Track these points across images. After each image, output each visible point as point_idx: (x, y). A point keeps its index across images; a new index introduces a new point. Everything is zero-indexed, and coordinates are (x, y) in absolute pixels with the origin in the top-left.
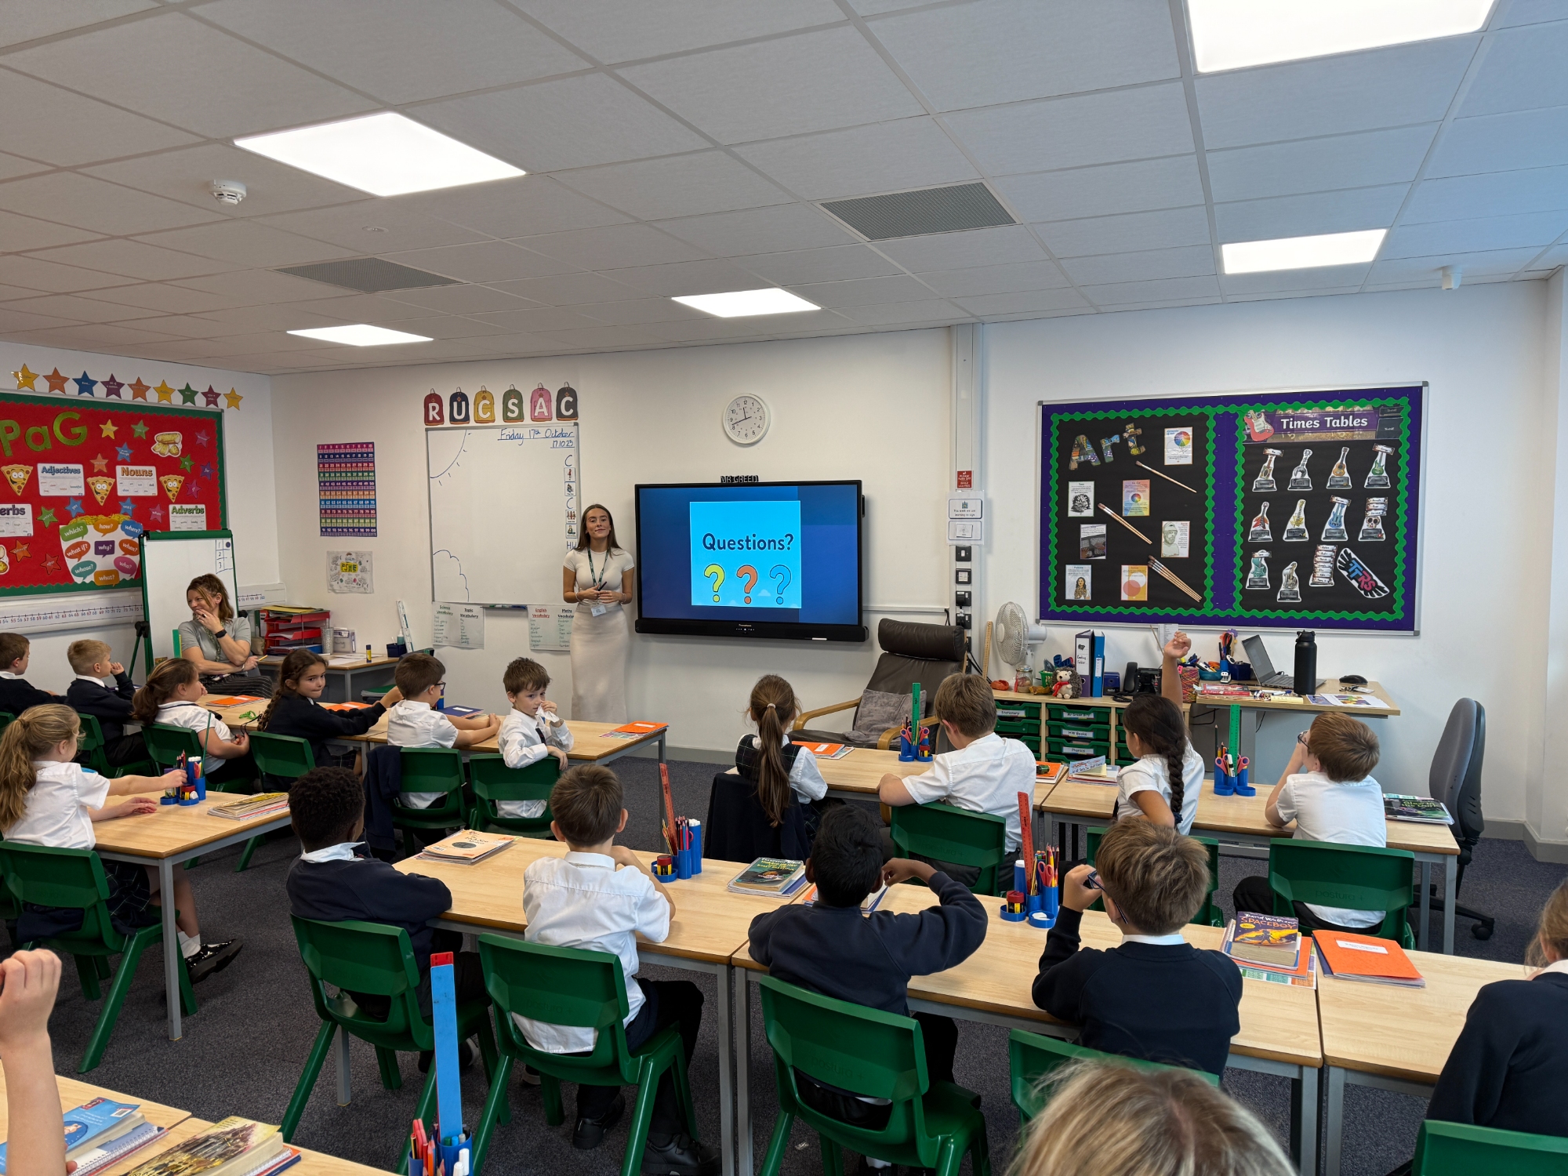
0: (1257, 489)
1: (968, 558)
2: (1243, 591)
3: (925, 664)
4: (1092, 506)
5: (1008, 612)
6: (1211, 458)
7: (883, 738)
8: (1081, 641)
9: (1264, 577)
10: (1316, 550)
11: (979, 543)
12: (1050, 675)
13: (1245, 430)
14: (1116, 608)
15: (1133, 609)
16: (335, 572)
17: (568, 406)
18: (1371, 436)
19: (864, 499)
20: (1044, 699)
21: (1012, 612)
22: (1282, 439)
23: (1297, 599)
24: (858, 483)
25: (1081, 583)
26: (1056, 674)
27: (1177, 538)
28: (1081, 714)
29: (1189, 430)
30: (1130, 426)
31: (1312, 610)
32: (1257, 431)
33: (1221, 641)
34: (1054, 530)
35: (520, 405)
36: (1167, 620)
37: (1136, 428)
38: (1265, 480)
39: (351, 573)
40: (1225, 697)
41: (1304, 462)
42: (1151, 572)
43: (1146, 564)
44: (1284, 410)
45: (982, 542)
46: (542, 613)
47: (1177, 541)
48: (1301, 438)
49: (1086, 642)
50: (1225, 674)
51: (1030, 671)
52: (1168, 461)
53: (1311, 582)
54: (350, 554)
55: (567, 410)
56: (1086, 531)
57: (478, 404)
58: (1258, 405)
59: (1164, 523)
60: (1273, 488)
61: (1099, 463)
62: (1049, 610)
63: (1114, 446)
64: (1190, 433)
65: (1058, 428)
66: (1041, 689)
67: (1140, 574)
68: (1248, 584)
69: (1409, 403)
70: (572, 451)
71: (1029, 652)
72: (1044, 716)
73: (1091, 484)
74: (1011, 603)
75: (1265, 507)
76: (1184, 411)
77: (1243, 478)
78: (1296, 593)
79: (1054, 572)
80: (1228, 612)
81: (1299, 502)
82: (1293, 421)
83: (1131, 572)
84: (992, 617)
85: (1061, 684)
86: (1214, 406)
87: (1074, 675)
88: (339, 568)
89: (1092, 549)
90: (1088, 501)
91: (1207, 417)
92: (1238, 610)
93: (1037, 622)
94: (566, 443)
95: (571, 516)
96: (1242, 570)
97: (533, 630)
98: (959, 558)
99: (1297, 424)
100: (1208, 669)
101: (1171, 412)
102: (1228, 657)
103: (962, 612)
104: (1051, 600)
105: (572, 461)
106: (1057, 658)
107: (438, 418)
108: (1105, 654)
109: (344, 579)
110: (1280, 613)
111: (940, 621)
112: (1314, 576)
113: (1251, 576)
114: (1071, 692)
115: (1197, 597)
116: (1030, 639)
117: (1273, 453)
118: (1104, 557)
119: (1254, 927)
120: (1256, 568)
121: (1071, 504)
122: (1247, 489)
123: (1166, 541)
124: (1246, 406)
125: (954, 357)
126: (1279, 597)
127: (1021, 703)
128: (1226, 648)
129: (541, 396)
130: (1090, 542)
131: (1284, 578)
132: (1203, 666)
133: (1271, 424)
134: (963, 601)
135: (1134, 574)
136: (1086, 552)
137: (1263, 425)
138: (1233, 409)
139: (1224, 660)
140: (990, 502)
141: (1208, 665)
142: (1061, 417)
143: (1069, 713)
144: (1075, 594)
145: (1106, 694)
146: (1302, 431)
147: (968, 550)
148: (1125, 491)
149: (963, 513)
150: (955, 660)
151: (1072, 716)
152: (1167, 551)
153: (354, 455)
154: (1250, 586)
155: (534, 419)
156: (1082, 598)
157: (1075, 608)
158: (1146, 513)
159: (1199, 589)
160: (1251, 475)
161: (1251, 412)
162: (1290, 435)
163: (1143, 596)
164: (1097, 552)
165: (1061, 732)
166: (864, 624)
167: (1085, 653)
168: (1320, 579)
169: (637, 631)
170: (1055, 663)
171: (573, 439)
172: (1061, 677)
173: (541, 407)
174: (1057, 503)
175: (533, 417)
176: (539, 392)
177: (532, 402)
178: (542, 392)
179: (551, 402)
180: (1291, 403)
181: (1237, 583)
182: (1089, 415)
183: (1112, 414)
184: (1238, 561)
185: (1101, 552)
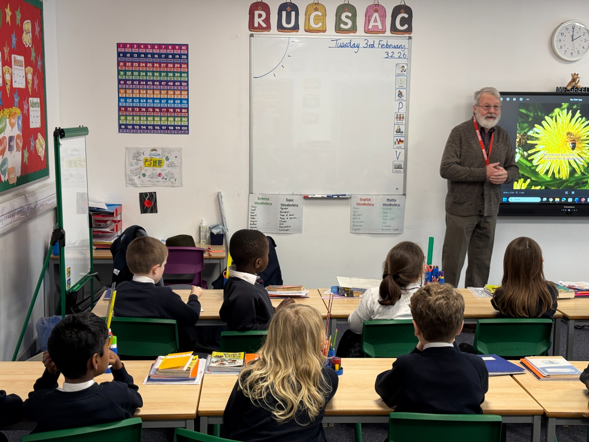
16: (136, 167)
17: (403, 21)
35: (353, 18)
39: (155, 168)
46: (366, 202)
54: (155, 150)
55: (402, 24)
57: (310, 15)
88: (141, 163)
95: (400, 118)
97: (355, 216)
107: (264, 25)
109: (147, 174)
129: (376, 11)
153: (163, 56)
155: (367, 31)
173: (375, 21)
175: (366, 30)
176: (375, 8)
177: (366, 16)
178: (377, 7)
179: (386, 17)
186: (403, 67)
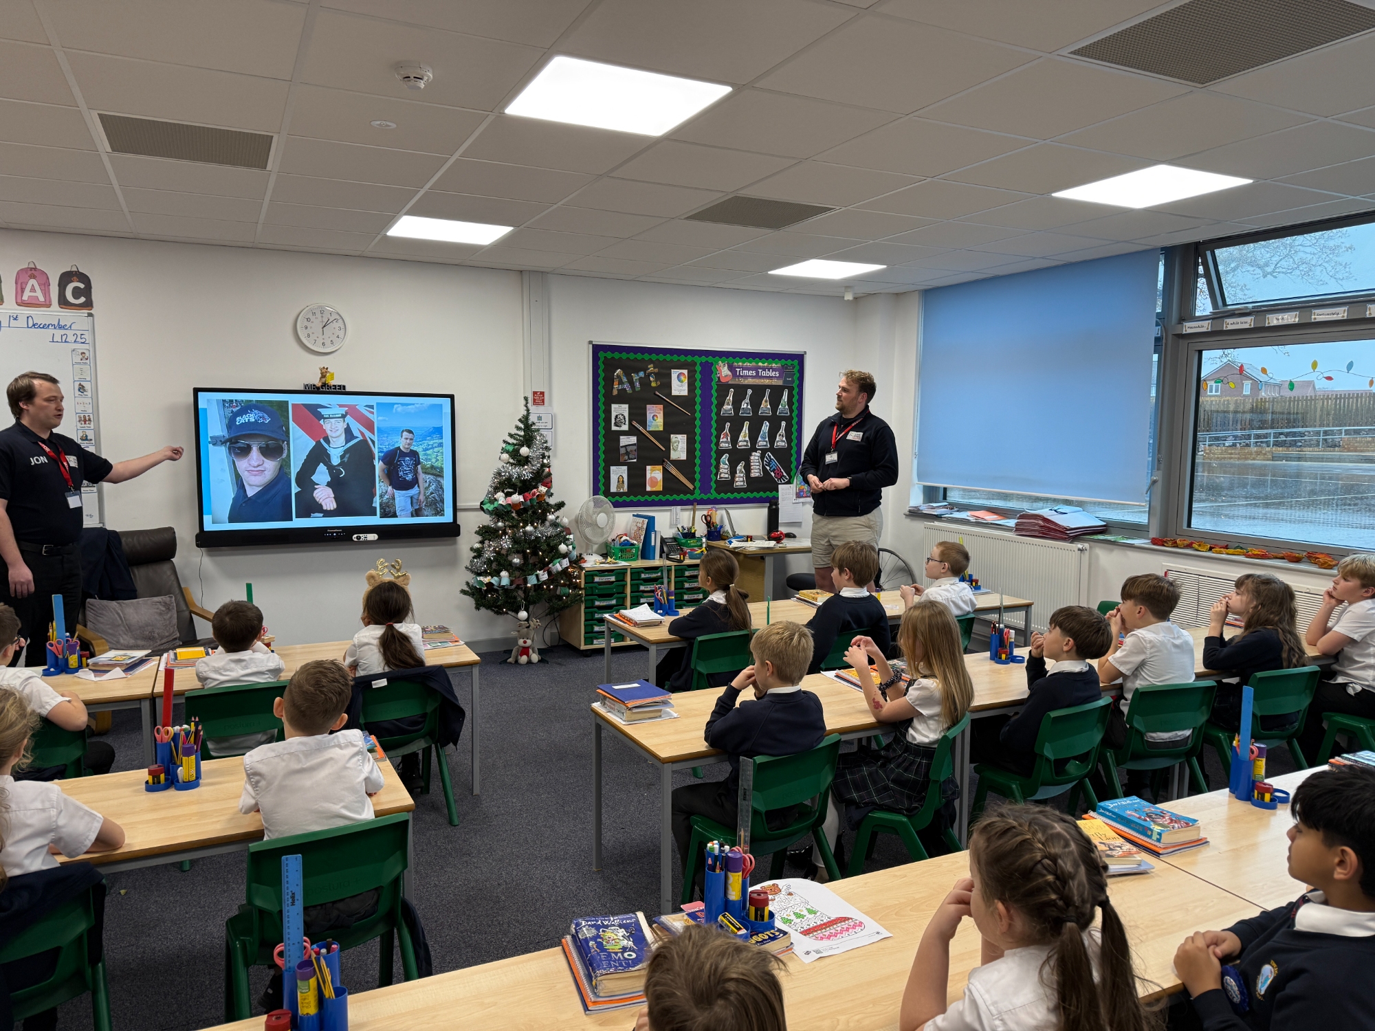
0: (723, 413)
2: (716, 482)
4: (627, 423)
6: (698, 392)
9: (727, 472)
10: (753, 454)
13: (717, 374)
14: (643, 496)
15: (654, 497)
17: (77, 293)
18: (780, 383)
22: (736, 381)
23: (744, 485)
24: (451, 397)
25: (621, 480)
27: (679, 447)
29: (685, 372)
30: (652, 365)
31: (752, 493)
32: (723, 375)
34: (602, 440)
36: (674, 504)
37: (654, 368)
38: (728, 407)
41: (748, 397)
42: (664, 468)
43: (662, 465)
44: (738, 363)
47: (679, 449)
48: (746, 382)
52: (674, 393)
53: (750, 474)
55: (76, 297)
56: (624, 441)
58: (724, 358)
59: (672, 436)
60: (732, 413)
61: (631, 391)
63: (641, 379)
64: (686, 374)
65: (603, 363)
67: (657, 471)
68: (719, 477)
69: (799, 364)
70: (84, 346)
73: (626, 406)
75: (728, 425)
77: (716, 406)
78: (744, 481)
79: (602, 472)
80: (709, 496)
81: (745, 423)
82: (742, 370)
83: (652, 471)
86: (700, 356)
89: (627, 453)
90: (625, 418)
91: (696, 364)
92: (713, 495)
96: (715, 467)
99: (744, 372)
104: (601, 493)
110: (736, 495)
112: (752, 471)
113: (720, 471)
115: (691, 487)
117: (732, 390)
118: (635, 460)
120: (723, 467)
121: (613, 421)
122: (718, 414)
123: (673, 448)
124: (717, 358)
125: (526, 297)
126: (735, 484)
129: (33, 277)
130: (626, 449)
131: (737, 472)
133: (730, 371)
135: (654, 472)
136: (624, 456)
137: (726, 372)
138: (710, 359)
142: (605, 355)
144: (617, 488)
146: (746, 377)
148: (648, 412)
149: (539, 424)
152: (674, 455)
155: (21, 303)
156: (622, 491)
158: (661, 429)
159: (692, 481)
160: (720, 405)
161: (721, 362)
162: (740, 380)
163: (659, 488)
164: (630, 456)
168: (755, 472)
169: (198, 546)
171: (85, 333)
173: (33, 290)
174: (604, 420)
175: (19, 301)
176: (30, 273)
177: (16, 283)
178: (33, 272)
179: (49, 285)
180: (741, 358)
181: (713, 476)
182: (624, 356)
183: (639, 356)
184: (713, 462)
185: (633, 457)
186: (83, 353)
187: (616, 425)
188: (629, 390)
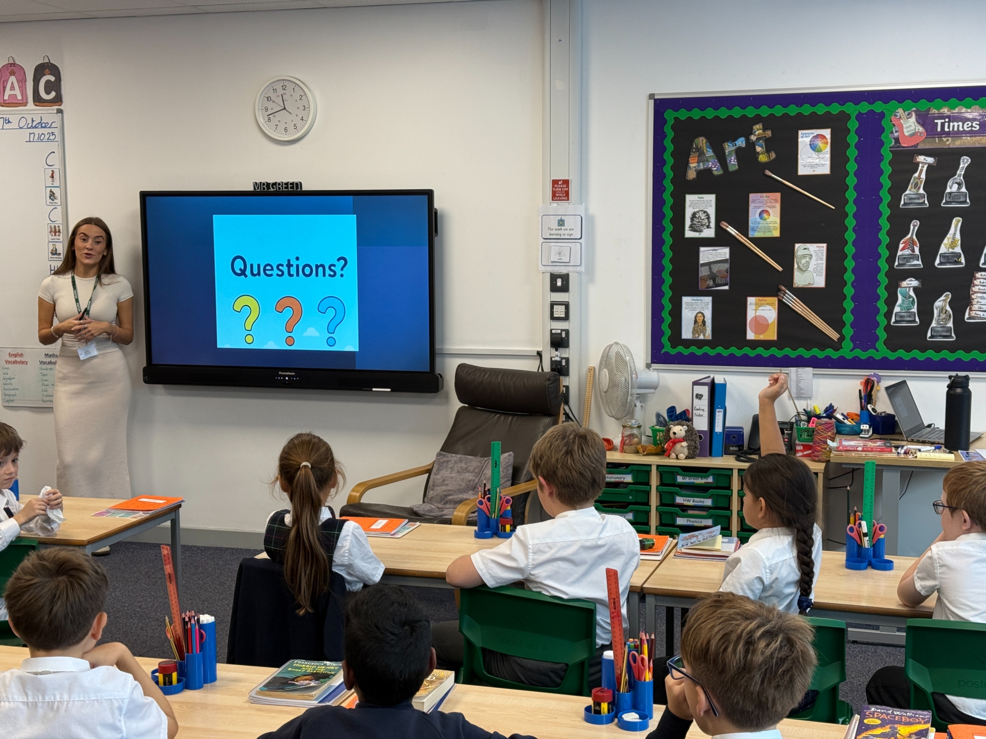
0: (905, 204)
1: (565, 288)
2: (888, 328)
3: (512, 419)
4: (713, 224)
5: (613, 353)
6: (852, 167)
7: (459, 511)
8: (699, 390)
9: (912, 310)
10: (972, 277)
11: (578, 269)
12: (662, 431)
13: (892, 133)
14: (740, 348)
15: (760, 350)
17: (49, 87)
19: (436, 213)
20: (654, 460)
21: (618, 354)
22: (936, 143)
23: (950, 336)
24: (429, 194)
25: (700, 320)
26: (669, 430)
28: (698, 477)
29: (827, 133)
30: (758, 126)
31: (968, 351)
32: (907, 134)
33: (861, 388)
34: (669, 254)
36: (800, 362)
37: (764, 129)
38: (915, 193)
40: (863, 454)
41: (961, 172)
42: (781, 304)
43: (775, 295)
44: (938, 110)
45: (582, 269)
46: (18, 359)
47: (811, 268)
48: (958, 143)
49: (704, 391)
50: (865, 427)
51: (639, 427)
52: (803, 170)
53: (967, 316)
55: (48, 92)
56: (707, 255)
58: (908, 102)
59: (797, 246)
60: (924, 203)
61: (721, 172)
62: (662, 352)
63: (739, 151)
64: (828, 136)
65: (673, 128)
66: (652, 448)
67: (768, 307)
68: (893, 320)
70: (54, 146)
71: (638, 404)
72: (654, 481)
73: (712, 198)
74: (617, 343)
75: (914, 226)
76: (821, 109)
77: (890, 191)
78: (949, 329)
79: (668, 306)
80: (871, 353)
81: (954, 221)
82: (949, 122)
83: (758, 305)
84: (594, 361)
85: (675, 442)
86: (857, 103)
87: (690, 431)
89: (713, 277)
90: (708, 218)
91: (848, 117)
92: (882, 351)
93: (648, 366)
94: (47, 136)
95: (55, 232)
96: (887, 302)
97: (5, 380)
98: (554, 289)
99: (954, 126)
100: (846, 421)
101: (806, 110)
102: (869, 407)
103: (557, 355)
104: (665, 340)
105: (55, 160)
106: (672, 410)
108: (727, 404)
110: (931, 354)
111: (530, 366)
112: (971, 310)
113: (897, 309)
114: (686, 451)
115: (834, 335)
116: (639, 388)
117: (924, 161)
118: (726, 288)
119: (879, 722)
120: (903, 300)
121: (688, 222)
122: (894, 204)
123: (799, 267)
124: (894, 103)
125: (547, 36)
126: (929, 335)
127: (627, 465)
128: (867, 396)
129: (12, 73)
130: (710, 269)
131: (936, 312)
132: (840, 417)
133: (923, 125)
134: (559, 341)
135: (761, 308)
136: (706, 281)
137: (913, 127)
138: (878, 107)
139: (865, 412)
140: (591, 219)
141: (846, 417)
142: (677, 114)
143: (684, 476)
144: (693, 333)
145: (727, 452)
146: (958, 134)
147: (565, 278)
148: (752, 206)
149: (559, 232)
150: (548, 414)
151: (687, 480)
152: (800, 280)
154: (896, 322)
155: (3, 104)
156: (701, 337)
157: (693, 349)
158: (776, 233)
159: (838, 325)
160: (899, 186)
161: (900, 111)
162: (945, 139)
163: (772, 335)
164: (718, 281)
165: (674, 499)
166: (438, 371)
167: (704, 404)
168: (978, 312)
169: (146, 382)
170: (668, 416)
171: (56, 131)
172: (674, 433)
173: (12, 88)
174: (672, 222)
175: (2, 101)
176: (10, 69)
178: (13, 68)
179: (26, 81)
180: (946, 99)
181: (881, 319)
182: (710, 113)
183: (737, 112)
184: (882, 292)
185: (724, 281)
187: (693, 228)
188: (717, 170)
